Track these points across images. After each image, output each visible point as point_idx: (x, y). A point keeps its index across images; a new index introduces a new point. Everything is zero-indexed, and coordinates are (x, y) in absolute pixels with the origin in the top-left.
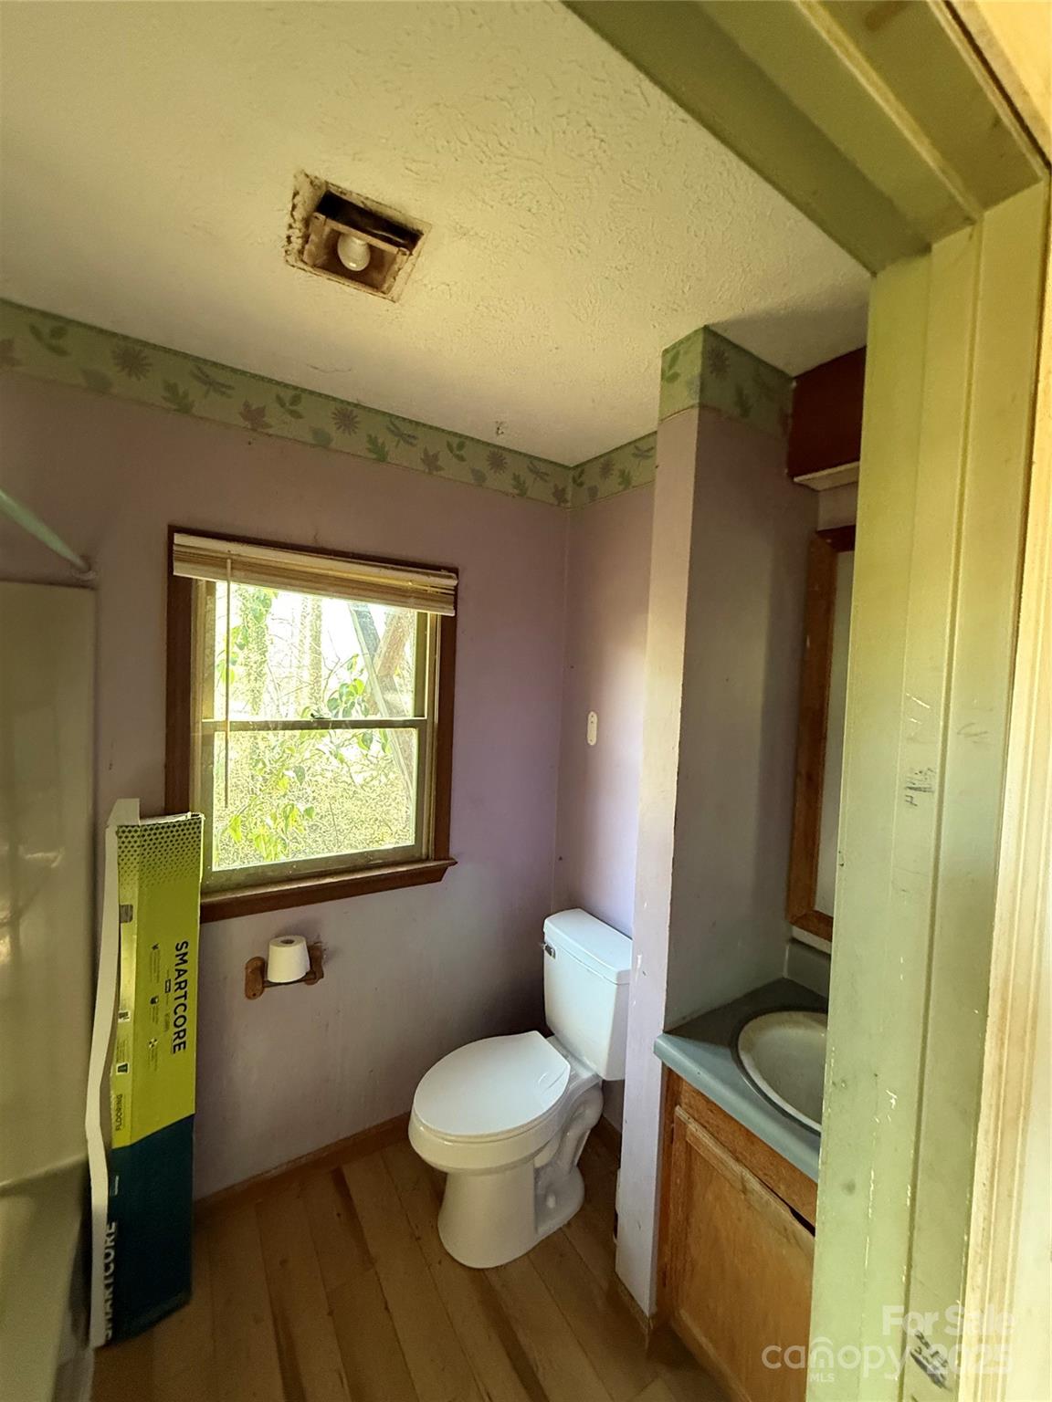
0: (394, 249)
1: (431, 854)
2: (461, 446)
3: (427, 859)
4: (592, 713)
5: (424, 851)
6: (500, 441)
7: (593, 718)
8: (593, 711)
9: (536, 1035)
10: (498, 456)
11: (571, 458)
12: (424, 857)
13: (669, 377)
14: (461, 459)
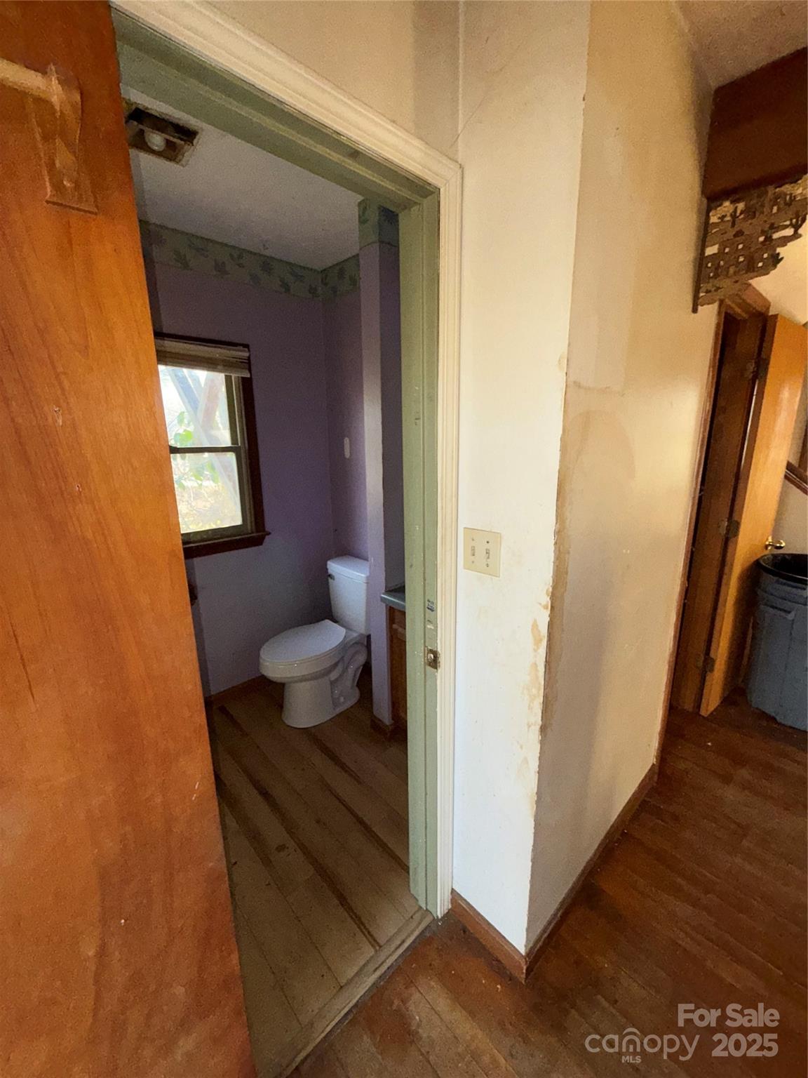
0: (183, 142)
1: (254, 530)
2: (240, 257)
3: (252, 533)
4: (346, 438)
5: (249, 527)
6: (267, 253)
7: (347, 441)
8: (347, 437)
9: (328, 622)
10: (267, 264)
11: (318, 266)
12: (250, 532)
13: (362, 221)
14: (241, 266)
